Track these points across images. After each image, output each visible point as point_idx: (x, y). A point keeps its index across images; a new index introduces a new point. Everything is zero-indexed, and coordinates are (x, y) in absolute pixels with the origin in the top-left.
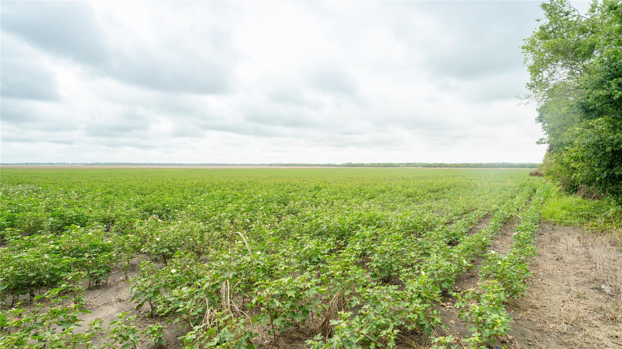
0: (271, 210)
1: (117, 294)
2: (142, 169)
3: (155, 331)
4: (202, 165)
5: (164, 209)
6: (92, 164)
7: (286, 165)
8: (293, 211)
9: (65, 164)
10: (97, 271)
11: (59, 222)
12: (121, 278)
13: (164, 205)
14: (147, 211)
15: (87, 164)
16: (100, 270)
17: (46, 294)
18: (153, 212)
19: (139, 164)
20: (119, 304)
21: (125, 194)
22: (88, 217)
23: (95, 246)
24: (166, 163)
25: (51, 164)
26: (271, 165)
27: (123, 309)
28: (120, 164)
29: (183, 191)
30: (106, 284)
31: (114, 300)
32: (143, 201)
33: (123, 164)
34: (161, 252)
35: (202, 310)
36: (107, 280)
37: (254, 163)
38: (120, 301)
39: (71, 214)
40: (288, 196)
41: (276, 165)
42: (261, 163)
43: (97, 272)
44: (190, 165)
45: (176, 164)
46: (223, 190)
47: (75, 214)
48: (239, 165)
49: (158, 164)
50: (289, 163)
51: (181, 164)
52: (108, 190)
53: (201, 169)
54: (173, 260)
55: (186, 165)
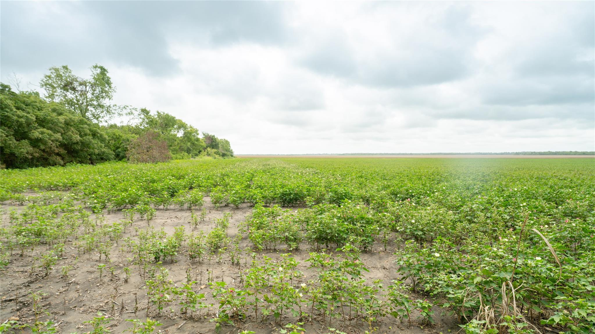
0: (537, 208)
1: (380, 261)
2: (379, 158)
3: (424, 307)
4: (432, 154)
5: (407, 194)
6: (343, 154)
7: (540, 154)
8: (573, 213)
9: (327, 154)
10: (366, 238)
11: (335, 196)
12: (381, 249)
13: (407, 190)
14: (393, 195)
15: (340, 155)
16: (368, 239)
17: (342, 248)
18: (398, 196)
19: (376, 154)
20: (384, 270)
21: (372, 178)
22: (352, 195)
23: (362, 218)
24: (398, 153)
25: (319, 154)
26: (517, 154)
27: (387, 276)
28: (362, 154)
29: (420, 179)
30: (371, 251)
31: (379, 266)
32: (389, 186)
33: (364, 154)
34: (416, 233)
35: (475, 304)
36: (372, 248)
37: (493, 152)
38: (384, 268)
39: (342, 191)
40: (561, 193)
41: (525, 153)
42: (503, 152)
43: (366, 240)
44: (419, 154)
45: (406, 154)
46: (463, 181)
47: (344, 191)
48: (473, 154)
49: (391, 154)
50: (547, 151)
51: (411, 154)
52: (360, 174)
53: (431, 159)
54: (434, 244)
55: (416, 154)
